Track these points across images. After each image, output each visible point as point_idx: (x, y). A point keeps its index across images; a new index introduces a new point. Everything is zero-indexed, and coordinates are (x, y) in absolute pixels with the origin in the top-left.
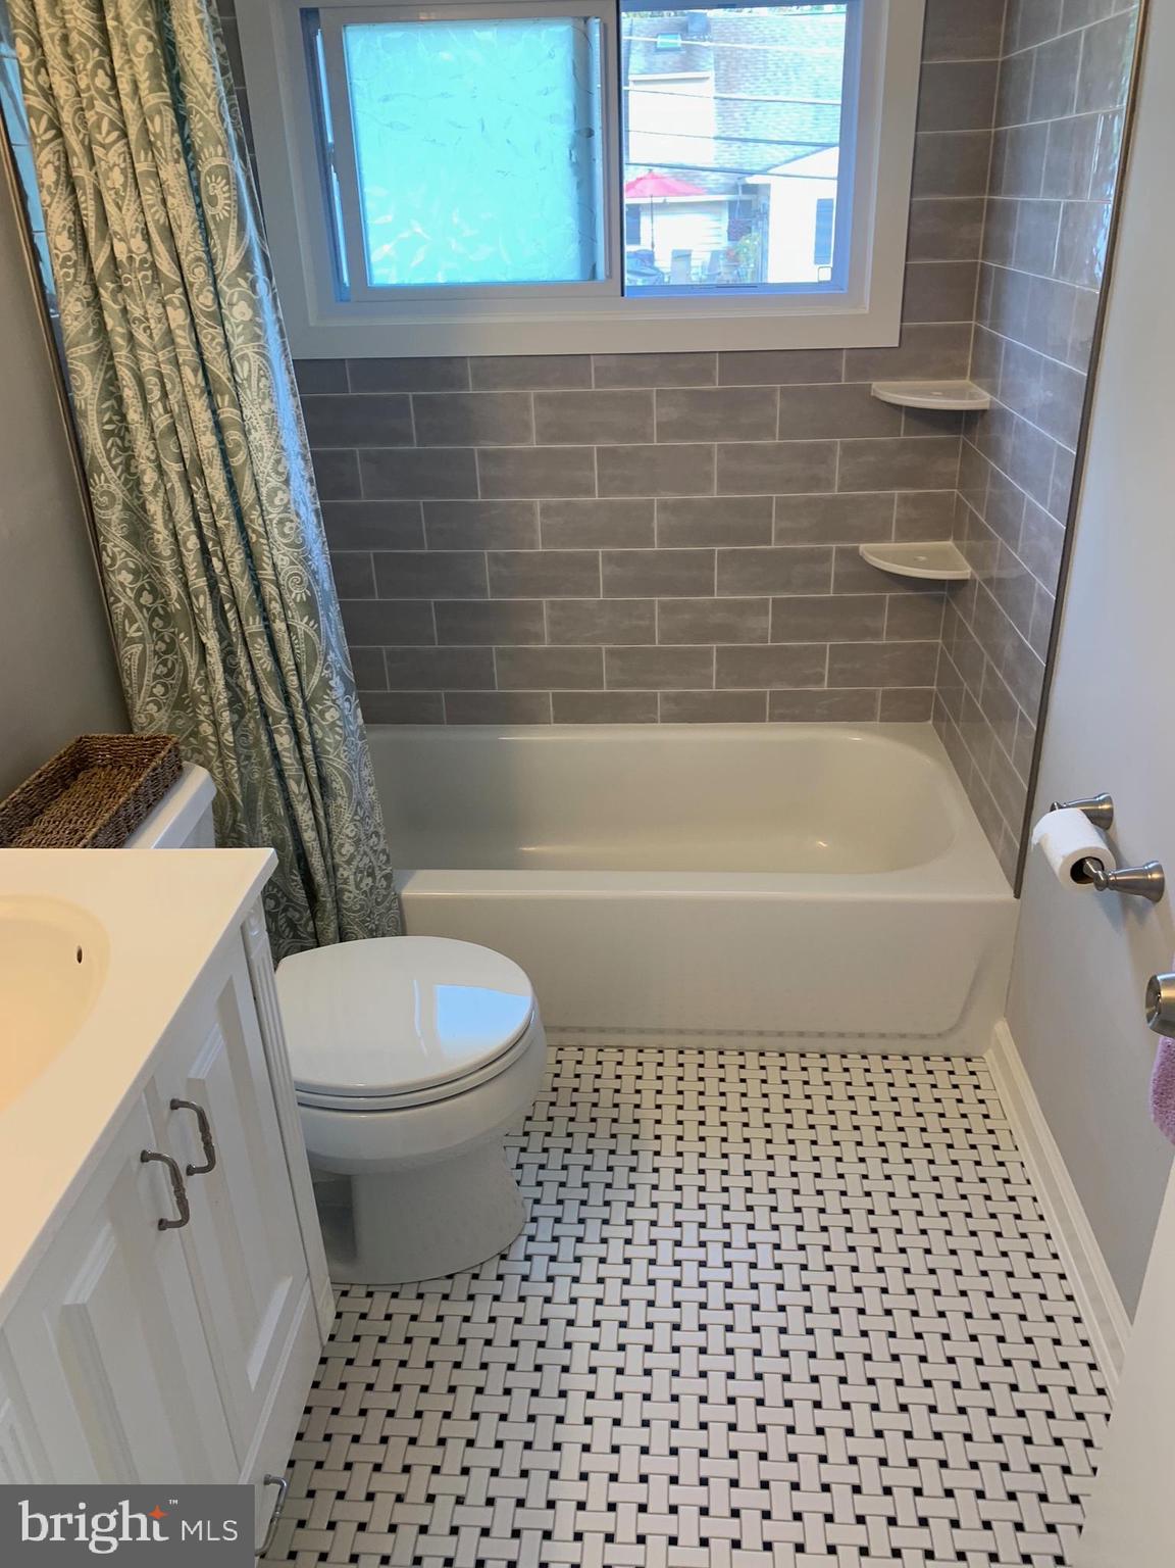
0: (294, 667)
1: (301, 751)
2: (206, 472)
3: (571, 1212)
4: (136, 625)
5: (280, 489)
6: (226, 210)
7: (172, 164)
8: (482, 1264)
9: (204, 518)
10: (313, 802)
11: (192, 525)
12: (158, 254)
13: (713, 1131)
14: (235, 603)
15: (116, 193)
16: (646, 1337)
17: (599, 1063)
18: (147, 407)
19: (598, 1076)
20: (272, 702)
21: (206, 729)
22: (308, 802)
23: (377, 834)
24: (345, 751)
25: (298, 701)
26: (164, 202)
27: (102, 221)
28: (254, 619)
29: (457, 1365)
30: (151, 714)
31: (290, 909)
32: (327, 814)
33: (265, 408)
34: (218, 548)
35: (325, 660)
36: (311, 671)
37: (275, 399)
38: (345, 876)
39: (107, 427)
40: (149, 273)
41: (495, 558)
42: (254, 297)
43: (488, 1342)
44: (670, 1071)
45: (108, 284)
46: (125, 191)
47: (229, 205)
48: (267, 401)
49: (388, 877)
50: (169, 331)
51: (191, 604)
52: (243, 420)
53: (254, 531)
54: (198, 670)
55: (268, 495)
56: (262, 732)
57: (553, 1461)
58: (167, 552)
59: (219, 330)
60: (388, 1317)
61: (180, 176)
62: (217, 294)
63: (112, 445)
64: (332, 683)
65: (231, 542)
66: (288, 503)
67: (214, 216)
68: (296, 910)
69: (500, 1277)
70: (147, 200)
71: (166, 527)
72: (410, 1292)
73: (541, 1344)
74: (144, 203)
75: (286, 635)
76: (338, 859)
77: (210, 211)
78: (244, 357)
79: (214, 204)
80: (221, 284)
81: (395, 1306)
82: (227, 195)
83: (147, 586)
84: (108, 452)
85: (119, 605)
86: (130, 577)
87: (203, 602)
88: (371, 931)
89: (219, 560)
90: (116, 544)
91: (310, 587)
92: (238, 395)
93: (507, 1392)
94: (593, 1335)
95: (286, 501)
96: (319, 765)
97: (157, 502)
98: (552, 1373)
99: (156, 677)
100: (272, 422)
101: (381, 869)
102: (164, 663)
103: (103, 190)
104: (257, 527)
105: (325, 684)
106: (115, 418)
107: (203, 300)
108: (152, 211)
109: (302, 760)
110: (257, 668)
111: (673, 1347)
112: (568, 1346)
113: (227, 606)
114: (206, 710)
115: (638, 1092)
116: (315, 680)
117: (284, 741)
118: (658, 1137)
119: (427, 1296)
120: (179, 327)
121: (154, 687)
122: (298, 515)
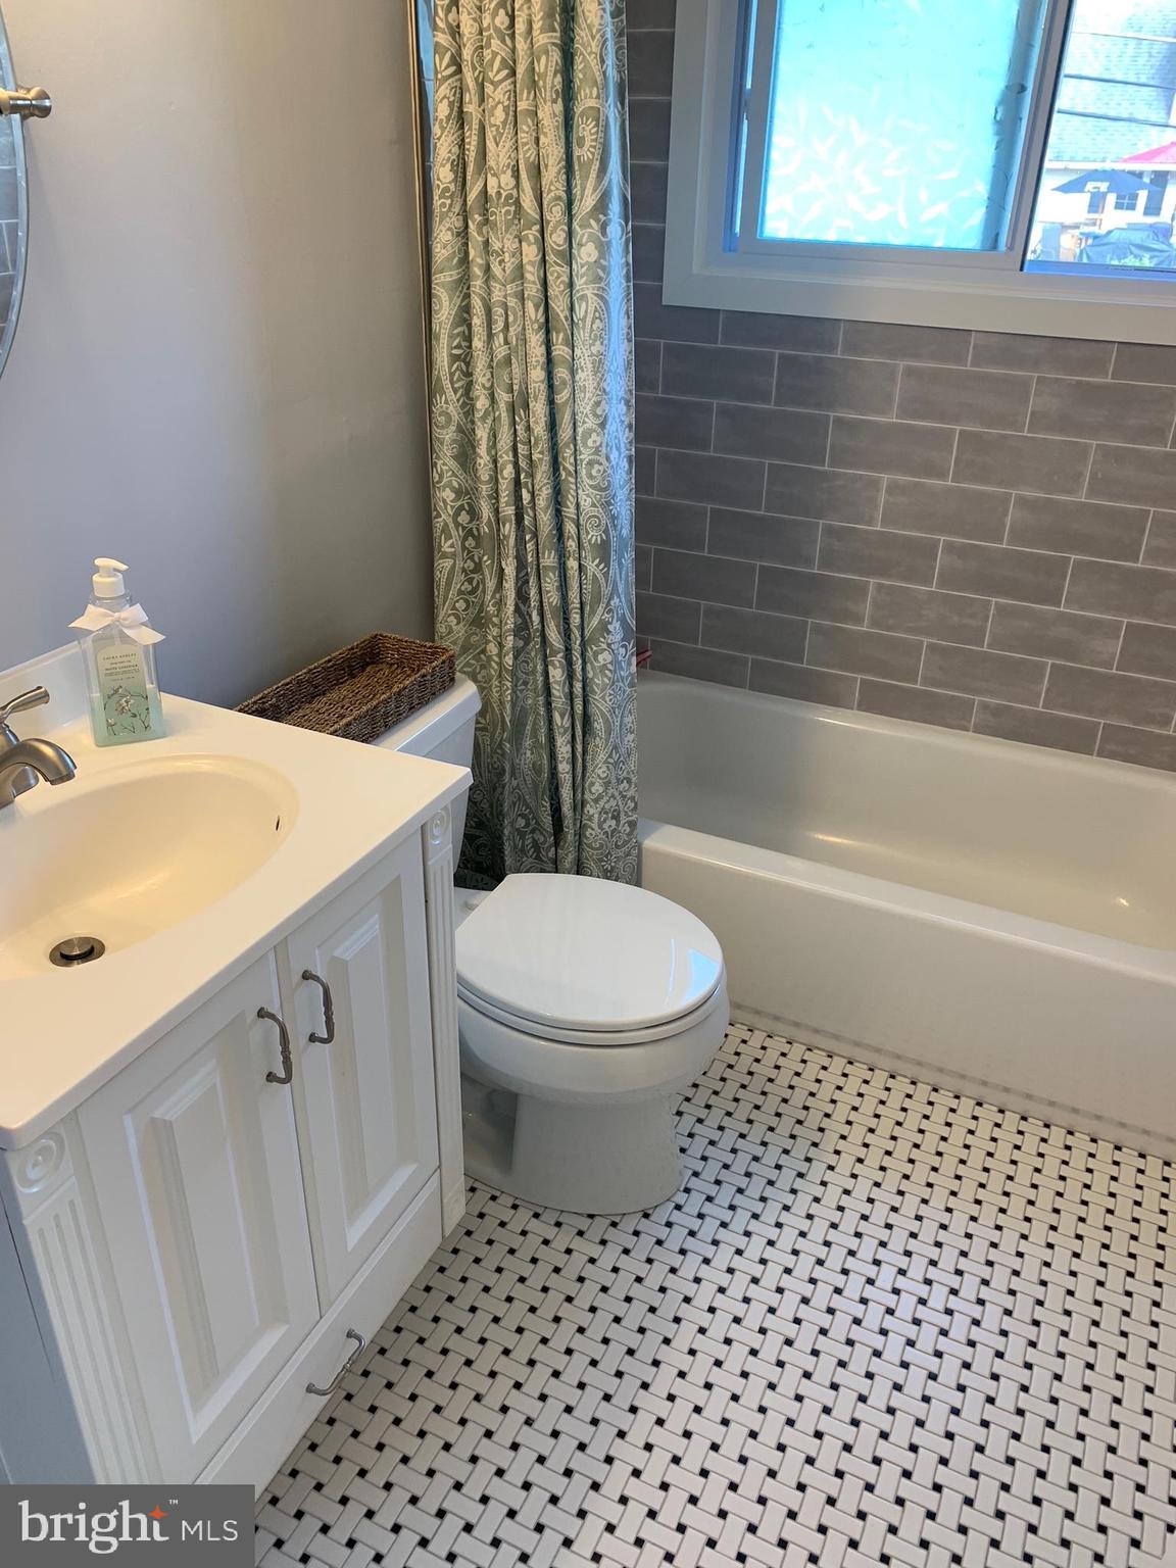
0: (578, 606)
1: (571, 686)
2: (531, 405)
3: (725, 1195)
4: (451, 541)
5: (595, 431)
6: (592, 153)
7: (549, 103)
8: (624, 1214)
9: (522, 449)
10: (573, 736)
11: (511, 454)
12: (523, 191)
13: (898, 1165)
14: (535, 535)
15: (497, 130)
16: (756, 1341)
17: (804, 1061)
18: (490, 336)
19: (798, 1074)
20: (552, 635)
21: (493, 649)
22: (568, 736)
23: (629, 781)
24: (610, 695)
25: (576, 638)
26: (537, 140)
27: (481, 156)
28: (550, 553)
29: (569, 1299)
30: (451, 627)
31: (537, 832)
32: (585, 752)
33: (594, 350)
34: (530, 481)
35: (608, 604)
36: (593, 612)
37: (606, 342)
38: (591, 813)
39: (454, 352)
40: (513, 209)
41: (830, 531)
42: (603, 239)
43: (604, 1289)
44: (874, 1091)
45: (476, 216)
46: (504, 129)
47: (594, 147)
48: (598, 343)
49: (632, 824)
50: (520, 267)
51: (499, 530)
52: (573, 359)
53: (565, 468)
54: (494, 593)
55: (583, 435)
56: (539, 662)
57: (625, 1421)
58: (485, 477)
59: (566, 269)
60: (524, 1233)
61: (555, 116)
62: (570, 234)
63: (457, 369)
64: (611, 627)
65: (542, 476)
66: (601, 446)
67: (579, 157)
68: (541, 833)
69: (636, 1233)
70: (522, 138)
71: (489, 453)
72: (550, 1217)
73: (652, 1310)
74: (519, 142)
75: (577, 574)
76: (587, 796)
77: (577, 152)
78: (583, 298)
79: (581, 146)
80: (575, 225)
81: (534, 1226)
82: (594, 137)
83: (466, 507)
84: (452, 375)
85: (439, 520)
86: (453, 496)
87: (509, 529)
88: (606, 871)
89: (529, 491)
90: (446, 463)
91: (606, 531)
92: (572, 334)
93: (606, 1341)
94: (705, 1319)
95: (598, 444)
96: (585, 703)
97: (484, 428)
98: (652, 1340)
99: (460, 592)
100: (599, 365)
101: (626, 814)
102: (470, 581)
103: (487, 127)
104: (568, 465)
105: (604, 628)
106: (464, 344)
107: (557, 239)
108: (525, 149)
109: (571, 696)
110: (545, 600)
111: (778, 1361)
112: (677, 1320)
113: (528, 537)
114: (495, 631)
115: (833, 1101)
116: (595, 622)
117: (557, 674)
118: (837, 1152)
119: (564, 1227)
120: (530, 262)
121: (457, 601)
122: (608, 459)
